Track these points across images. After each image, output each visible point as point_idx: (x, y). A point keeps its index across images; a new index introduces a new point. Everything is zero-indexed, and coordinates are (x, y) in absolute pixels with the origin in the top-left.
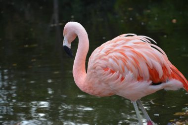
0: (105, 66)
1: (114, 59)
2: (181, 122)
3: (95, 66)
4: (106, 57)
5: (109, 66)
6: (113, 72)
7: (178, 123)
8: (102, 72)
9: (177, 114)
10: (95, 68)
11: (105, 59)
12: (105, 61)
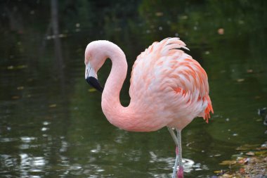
0: (176, 85)
1: (185, 75)
2: (230, 174)
3: (163, 87)
4: (175, 73)
5: (180, 85)
6: (184, 92)
7: (225, 175)
9: (225, 163)
10: (162, 90)
11: (176, 77)
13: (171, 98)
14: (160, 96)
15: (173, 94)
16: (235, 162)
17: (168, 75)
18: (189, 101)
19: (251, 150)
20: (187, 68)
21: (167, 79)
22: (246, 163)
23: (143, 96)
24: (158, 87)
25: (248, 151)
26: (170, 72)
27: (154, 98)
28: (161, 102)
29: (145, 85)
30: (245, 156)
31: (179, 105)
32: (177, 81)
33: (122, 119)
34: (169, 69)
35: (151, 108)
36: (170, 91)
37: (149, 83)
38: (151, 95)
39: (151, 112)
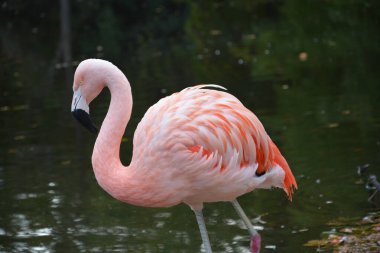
0: (192, 142)
1: (209, 128)
3: (170, 143)
4: (192, 124)
5: (198, 141)
6: (207, 152)
8: (186, 155)
9: (311, 243)
10: (169, 148)
11: (191, 129)
12: (190, 133)
13: (183, 160)
14: (166, 157)
15: (186, 154)
16: (326, 242)
17: (179, 127)
18: (216, 165)
19: (349, 226)
20: (215, 118)
21: (176, 132)
22: (342, 244)
23: (142, 155)
24: (162, 143)
25: (344, 227)
26: (184, 123)
27: (158, 159)
28: (168, 166)
29: (147, 139)
30: (340, 233)
31: (197, 171)
32: (194, 135)
33: (114, 183)
34: (184, 118)
35: (153, 173)
36: (181, 149)
37: (152, 137)
38: (153, 154)
39: (152, 178)
